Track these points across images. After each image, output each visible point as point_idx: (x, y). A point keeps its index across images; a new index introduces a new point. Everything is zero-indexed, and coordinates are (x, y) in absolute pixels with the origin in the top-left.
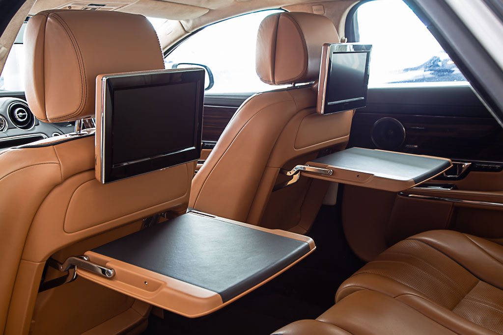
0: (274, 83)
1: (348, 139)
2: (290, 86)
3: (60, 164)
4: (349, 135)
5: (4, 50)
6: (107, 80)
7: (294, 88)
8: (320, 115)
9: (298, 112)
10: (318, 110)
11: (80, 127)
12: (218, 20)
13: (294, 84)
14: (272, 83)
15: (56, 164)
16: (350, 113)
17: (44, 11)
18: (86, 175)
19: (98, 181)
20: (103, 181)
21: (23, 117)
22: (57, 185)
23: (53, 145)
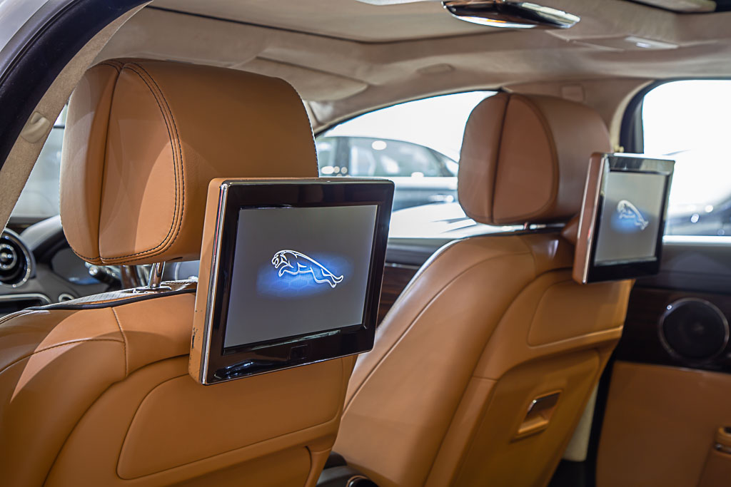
0: (491, 222)
1: (619, 335)
2: (521, 227)
3: (124, 342)
4: (621, 328)
5: (45, 124)
6: (230, 189)
7: (528, 231)
8: (578, 285)
9: (538, 276)
10: (576, 275)
11: (159, 275)
12: (383, 103)
13: (529, 225)
14: (487, 220)
15: (117, 343)
16: (626, 286)
17: (112, 60)
18: (169, 368)
19: (192, 380)
20: (204, 380)
21: (8, 262)
22: (113, 384)
23: (112, 306)
